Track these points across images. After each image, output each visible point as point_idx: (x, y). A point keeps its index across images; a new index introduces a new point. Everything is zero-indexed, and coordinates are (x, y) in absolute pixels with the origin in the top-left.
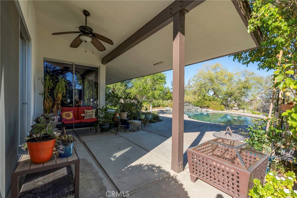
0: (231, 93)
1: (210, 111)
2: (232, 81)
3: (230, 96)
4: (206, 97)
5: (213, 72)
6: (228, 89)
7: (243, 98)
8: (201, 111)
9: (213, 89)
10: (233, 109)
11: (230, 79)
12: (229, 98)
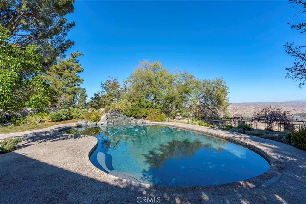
0: (172, 97)
1: (148, 122)
2: (173, 84)
3: (171, 102)
4: (142, 103)
5: (152, 73)
6: (169, 92)
7: (184, 104)
8: (136, 123)
9: (153, 93)
10: (176, 118)
11: (170, 82)
12: (170, 104)
